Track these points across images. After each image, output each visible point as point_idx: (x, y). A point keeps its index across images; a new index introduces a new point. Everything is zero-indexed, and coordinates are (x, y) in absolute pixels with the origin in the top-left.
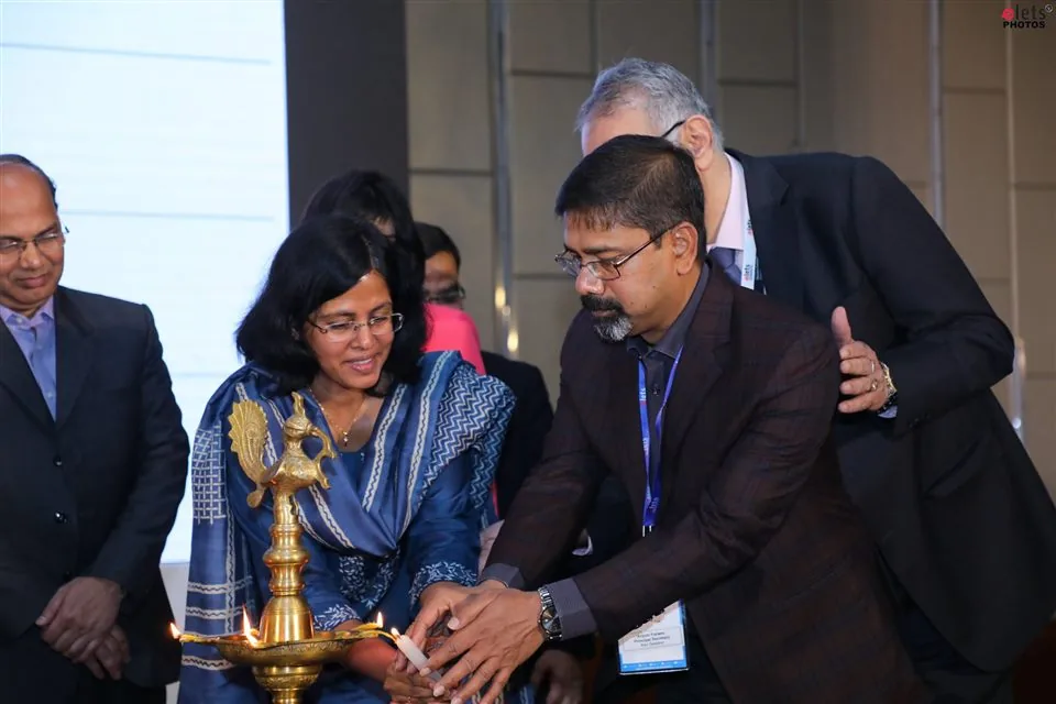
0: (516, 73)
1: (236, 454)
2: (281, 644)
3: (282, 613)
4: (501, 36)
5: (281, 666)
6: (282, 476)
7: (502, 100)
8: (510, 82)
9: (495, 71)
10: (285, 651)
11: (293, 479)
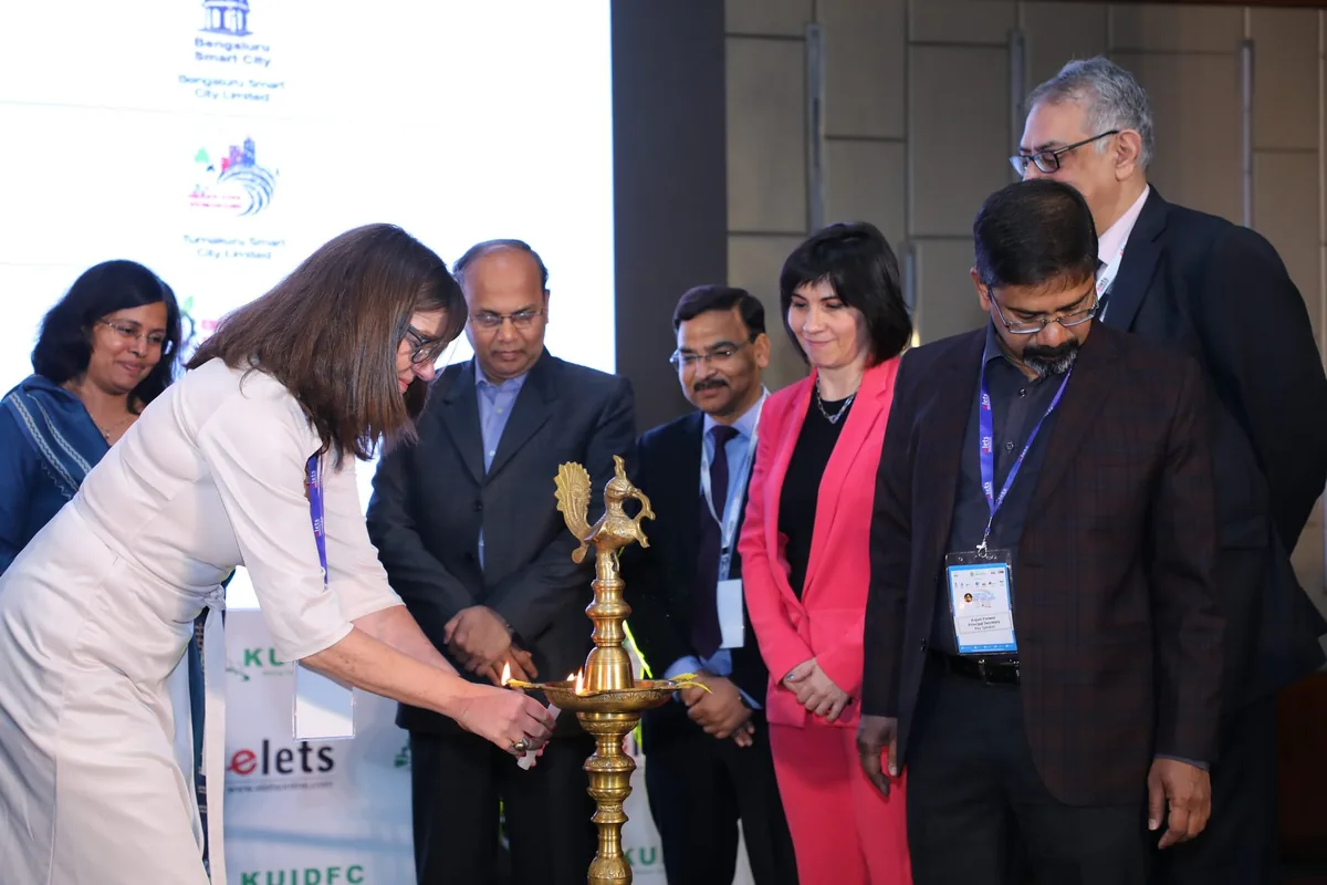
0: (829, 138)
1: (561, 514)
2: (602, 693)
3: (604, 664)
4: (816, 103)
5: (603, 713)
6: (604, 534)
7: (817, 164)
8: (824, 146)
9: (811, 136)
10: (606, 699)
11: (614, 538)
